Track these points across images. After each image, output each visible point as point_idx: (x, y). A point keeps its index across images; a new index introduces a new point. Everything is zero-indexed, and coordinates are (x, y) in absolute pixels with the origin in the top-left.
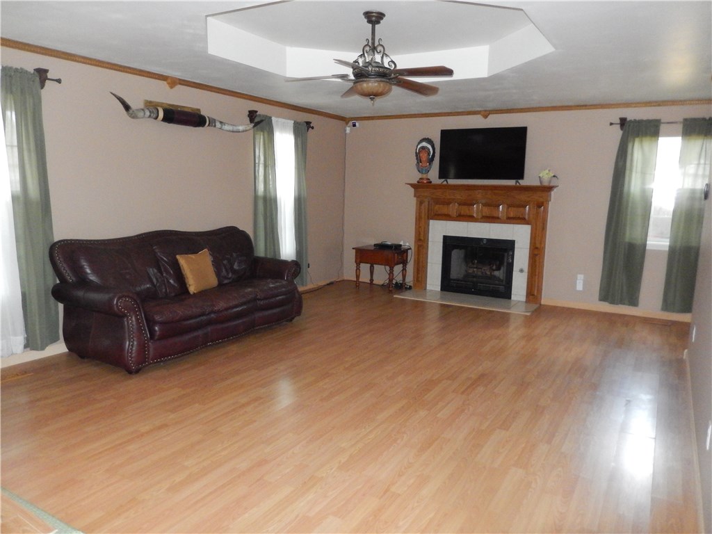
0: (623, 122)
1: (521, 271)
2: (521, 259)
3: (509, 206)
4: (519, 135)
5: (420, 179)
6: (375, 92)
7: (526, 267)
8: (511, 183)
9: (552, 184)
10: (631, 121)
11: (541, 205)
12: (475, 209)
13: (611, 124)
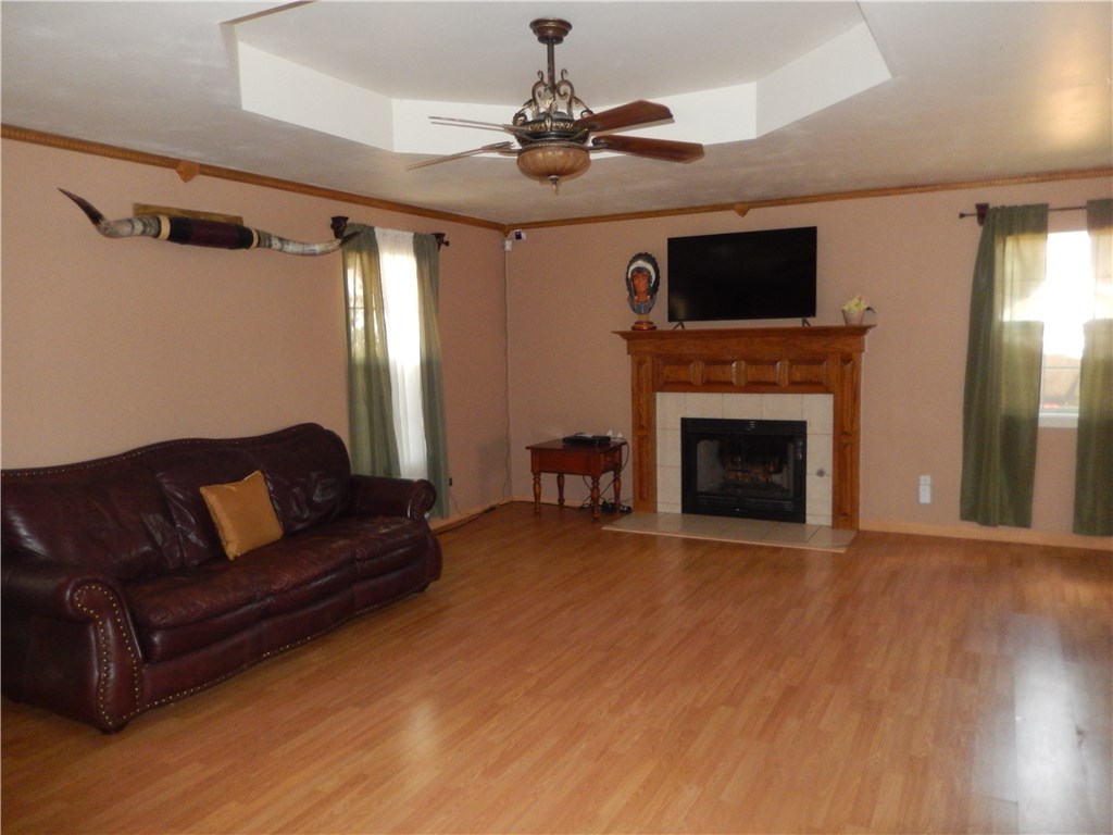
0: (983, 212)
1: (821, 473)
2: (819, 452)
3: (793, 362)
4: (803, 241)
5: (637, 323)
6: (558, 168)
7: (829, 467)
8: (796, 323)
9: (865, 323)
10: (996, 209)
11: (849, 360)
12: (734, 370)
13: (962, 216)
